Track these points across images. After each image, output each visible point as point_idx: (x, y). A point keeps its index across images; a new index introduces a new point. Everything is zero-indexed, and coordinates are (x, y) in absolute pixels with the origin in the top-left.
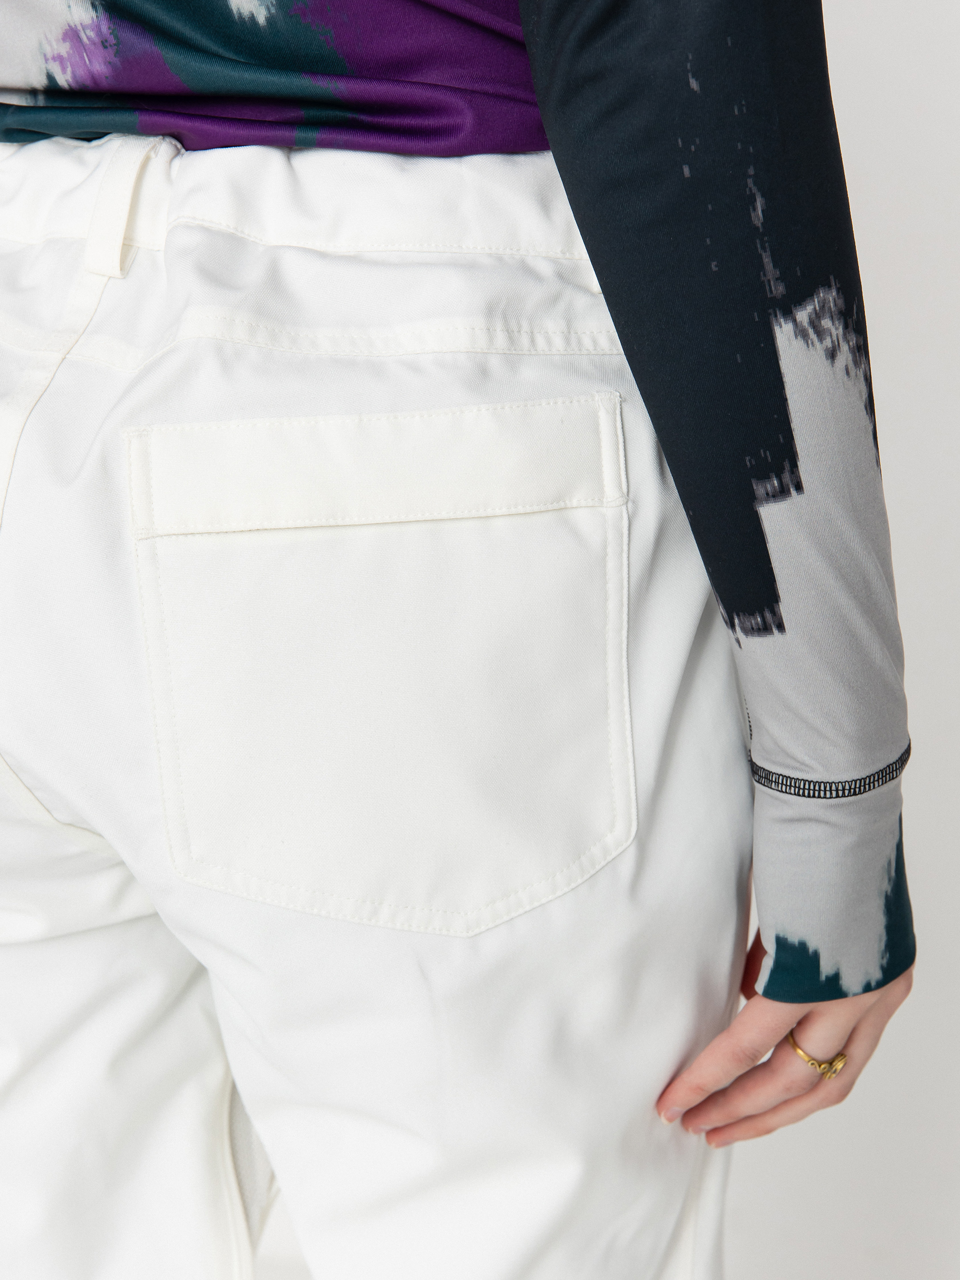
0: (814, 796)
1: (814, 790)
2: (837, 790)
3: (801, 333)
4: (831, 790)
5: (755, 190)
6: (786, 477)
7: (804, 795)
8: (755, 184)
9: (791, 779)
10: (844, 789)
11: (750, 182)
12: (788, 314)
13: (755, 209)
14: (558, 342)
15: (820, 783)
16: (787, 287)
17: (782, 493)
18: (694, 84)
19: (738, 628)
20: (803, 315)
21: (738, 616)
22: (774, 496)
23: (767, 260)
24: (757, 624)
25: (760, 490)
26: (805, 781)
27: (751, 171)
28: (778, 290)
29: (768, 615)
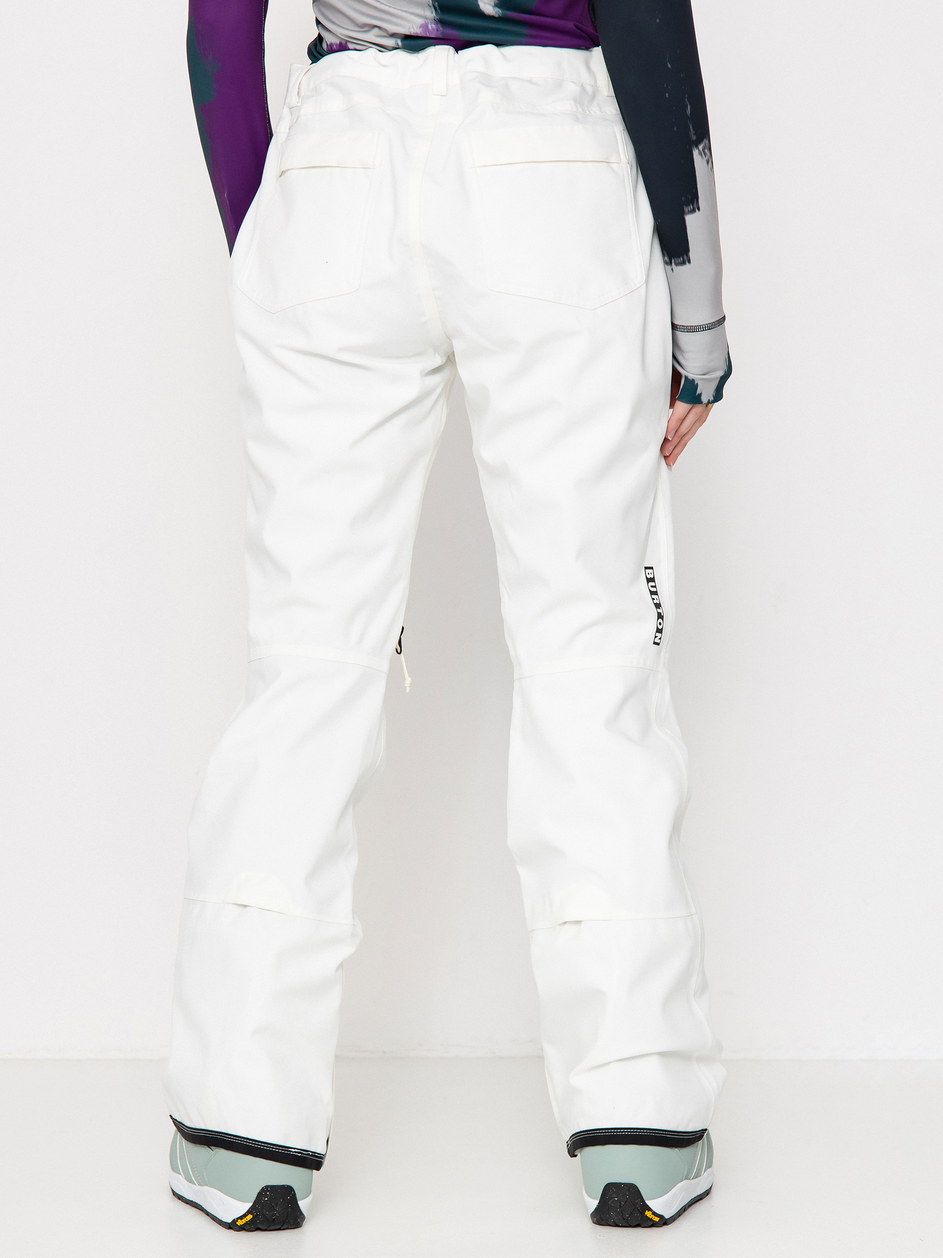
0: (694, 331)
1: (694, 329)
2: (703, 328)
3: (700, 154)
4: (701, 328)
5: (687, 102)
6: (695, 204)
7: (690, 332)
8: (688, 100)
9: (685, 326)
10: (705, 327)
11: (686, 100)
12: (697, 146)
13: (688, 110)
14: (599, 113)
15: (696, 326)
16: (697, 137)
17: (693, 211)
18: (669, 66)
19: (673, 264)
20: (701, 147)
21: (674, 258)
22: (691, 212)
23: (691, 127)
24: (681, 260)
25: (686, 210)
26: (690, 326)
27: (687, 96)
28: (694, 138)
29: (685, 257)
